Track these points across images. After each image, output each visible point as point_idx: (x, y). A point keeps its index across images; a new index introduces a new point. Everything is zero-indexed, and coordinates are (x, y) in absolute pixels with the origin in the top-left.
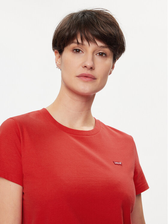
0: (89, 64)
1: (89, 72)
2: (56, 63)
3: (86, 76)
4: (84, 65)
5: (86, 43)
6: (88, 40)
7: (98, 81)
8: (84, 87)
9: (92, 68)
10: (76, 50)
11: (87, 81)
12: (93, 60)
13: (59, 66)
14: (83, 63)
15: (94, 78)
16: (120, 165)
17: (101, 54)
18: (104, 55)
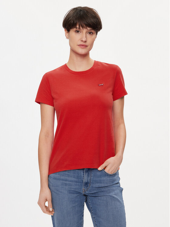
0: (84, 40)
1: (84, 44)
2: (66, 35)
3: (83, 45)
4: (81, 40)
5: (81, 28)
6: (83, 27)
7: (89, 47)
8: (82, 51)
9: (85, 42)
10: (77, 31)
11: (83, 48)
12: (86, 37)
13: (67, 38)
14: (81, 39)
15: (86, 46)
16: (102, 85)
17: (90, 33)
18: (91, 33)
